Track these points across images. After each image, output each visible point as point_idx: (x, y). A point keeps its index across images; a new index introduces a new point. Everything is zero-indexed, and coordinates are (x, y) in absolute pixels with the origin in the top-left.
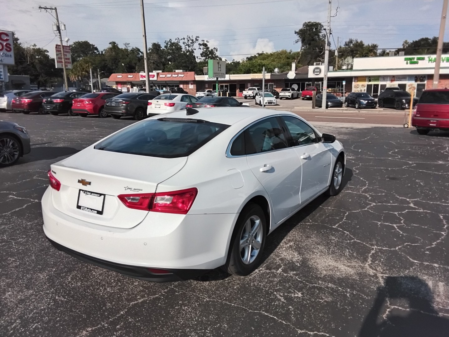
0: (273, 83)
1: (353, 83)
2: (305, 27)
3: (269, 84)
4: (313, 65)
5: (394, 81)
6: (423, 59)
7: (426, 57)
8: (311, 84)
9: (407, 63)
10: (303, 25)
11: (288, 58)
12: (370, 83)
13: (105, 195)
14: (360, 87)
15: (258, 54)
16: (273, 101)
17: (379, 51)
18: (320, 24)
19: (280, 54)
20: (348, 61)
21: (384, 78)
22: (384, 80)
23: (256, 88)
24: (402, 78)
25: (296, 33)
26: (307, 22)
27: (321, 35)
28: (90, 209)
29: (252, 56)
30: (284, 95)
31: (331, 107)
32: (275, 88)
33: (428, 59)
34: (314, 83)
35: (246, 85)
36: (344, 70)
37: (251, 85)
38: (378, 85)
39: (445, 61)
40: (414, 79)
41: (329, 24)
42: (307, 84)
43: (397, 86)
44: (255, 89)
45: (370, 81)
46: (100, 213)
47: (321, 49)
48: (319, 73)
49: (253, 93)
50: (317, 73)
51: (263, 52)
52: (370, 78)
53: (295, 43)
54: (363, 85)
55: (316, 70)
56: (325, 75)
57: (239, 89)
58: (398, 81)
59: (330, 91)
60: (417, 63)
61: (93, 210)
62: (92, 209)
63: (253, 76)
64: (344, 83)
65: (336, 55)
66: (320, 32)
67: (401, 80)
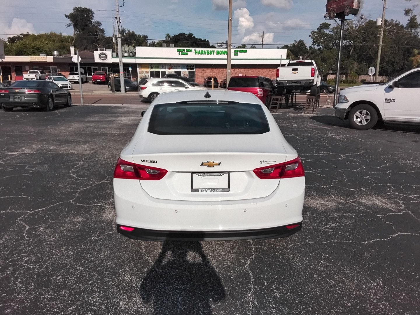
0: (56, 67)
1: (138, 69)
2: (75, 12)
3: (51, 67)
4: (97, 50)
5: (171, 68)
6: (191, 51)
7: (193, 49)
8: (97, 69)
9: (179, 54)
10: (74, 10)
11: (62, 42)
12: (152, 70)
13: (229, 172)
14: (144, 73)
15: (22, 34)
16: (69, 85)
17: (150, 42)
18: (91, 11)
19: (49, 36)
20: (125, 49)
21: (163, 65)
22: (163, 68)
23: (39, 71)
24: (177, 66)
25: (66, 16)
26: (77, 7)
27: (94, 22)
28: (212, 189)
29: (14, 37)
30: (73, 78)
31: (129, 91)
32: (58, 71)
33: (194, 51)
34: (101, 68)
35: (23, 68)
36: (126, 56)
37: (29, 67)
38: (159, 72)
39: (206, 54)
40: (186, 67)
41: (118, 12)
42: (93, 69)
43: (174, 73)
44: (37, 72)
45: (152, 68)
47: (95, 35)
48: (105, 59)
49: (36, 76)
50: (103, 59)
51: (28, 33)
52: (152, 65)
53: (67, 26)
54: (146, 72)
55: (101, 55)
56: (121, 61)
57: (15, 72)
58: (174, 68)
59: (117, 76)
60: (187, 54)
61: (217, 189)
62: (214, 189)
63: (31, 59)
64: (130, 69)
65: (114, 42)
66: (92, 19)
67: (176, 68)
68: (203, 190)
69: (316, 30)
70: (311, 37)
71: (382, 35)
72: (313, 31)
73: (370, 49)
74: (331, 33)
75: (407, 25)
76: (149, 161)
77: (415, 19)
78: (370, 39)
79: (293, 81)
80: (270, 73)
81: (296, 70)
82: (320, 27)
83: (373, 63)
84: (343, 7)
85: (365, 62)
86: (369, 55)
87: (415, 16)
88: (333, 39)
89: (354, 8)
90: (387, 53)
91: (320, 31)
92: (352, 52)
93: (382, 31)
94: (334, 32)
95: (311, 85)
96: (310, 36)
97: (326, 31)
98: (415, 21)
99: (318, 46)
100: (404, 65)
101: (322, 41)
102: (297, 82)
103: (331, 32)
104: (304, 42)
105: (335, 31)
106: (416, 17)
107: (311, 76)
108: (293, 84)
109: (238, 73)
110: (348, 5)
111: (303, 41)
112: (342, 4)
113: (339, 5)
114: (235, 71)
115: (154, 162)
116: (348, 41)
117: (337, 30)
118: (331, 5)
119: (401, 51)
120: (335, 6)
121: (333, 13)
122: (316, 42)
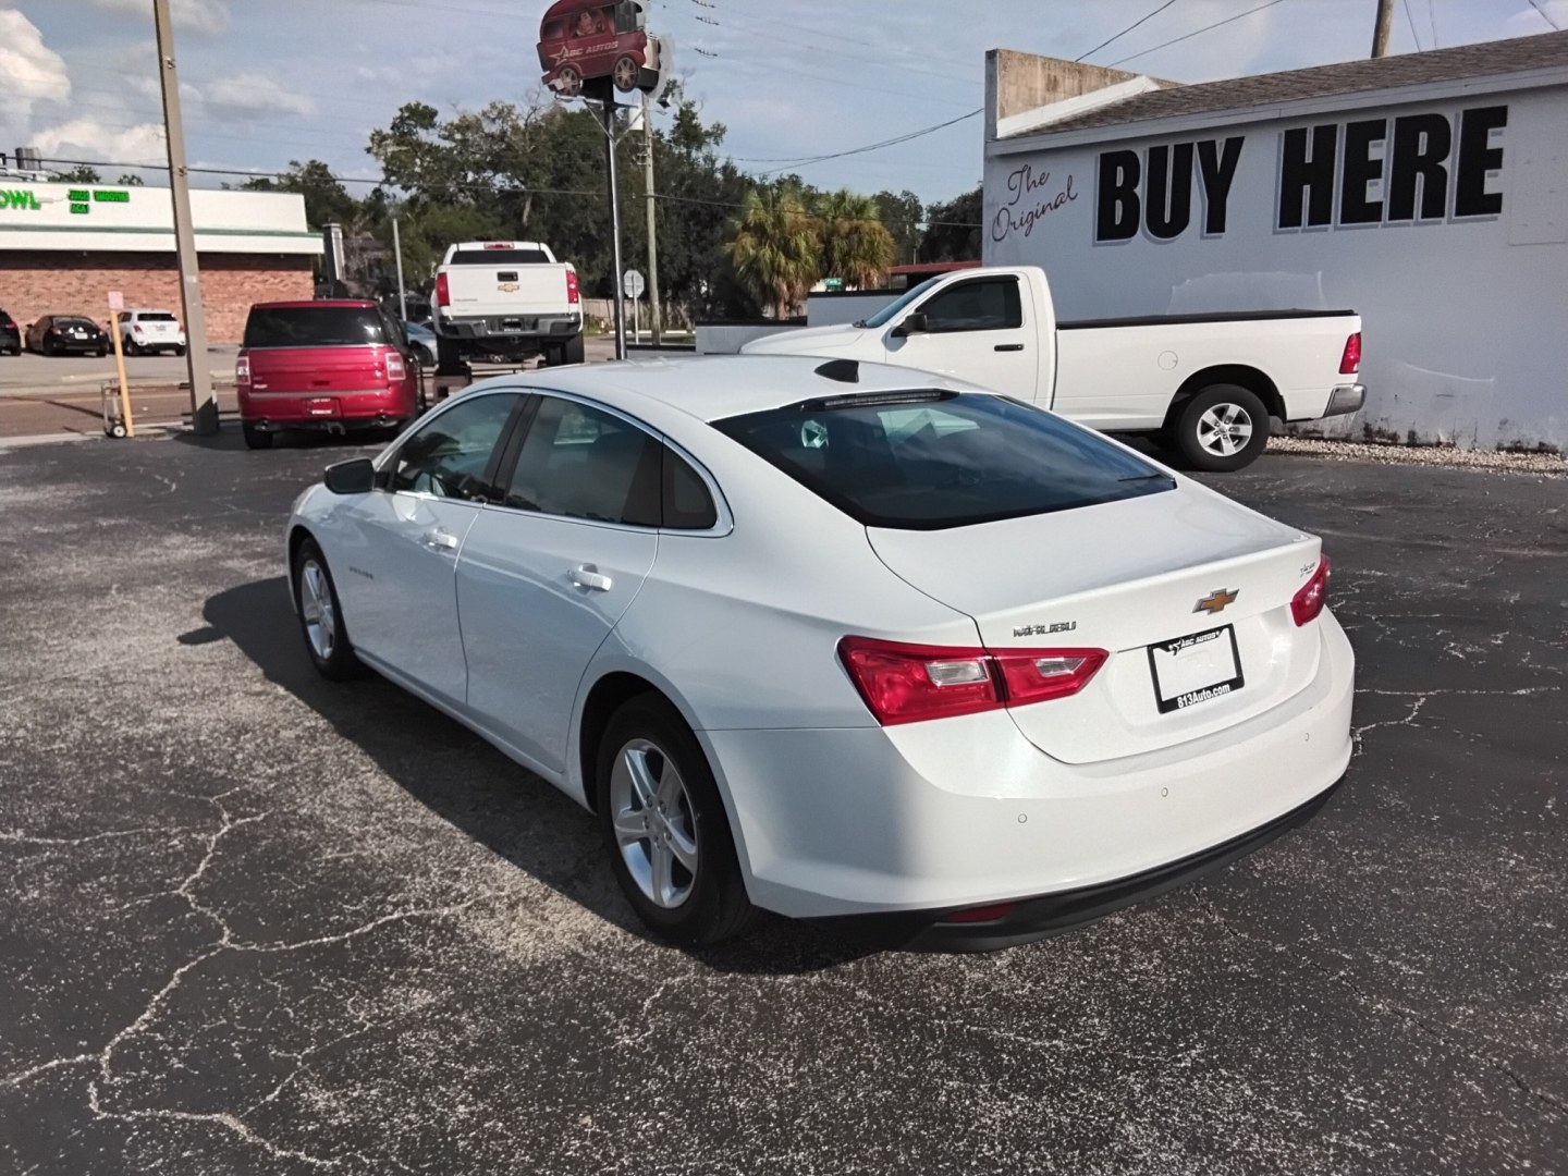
13: (1230, 627)
28: (1206, 689)
46: (1237, 683)
61: (1217, 686)
62: (1210, 688)
68: (1188, 698)
69: (387, 130)
70: (376, 154)
71: (650, 161)
72: (378, 133)
73: (584, 208)
74: (448, 144)
75: (673, 132)
76: (1047, 629)
77: (693, 116)
78: (581, 173)
79: (508, 320)
80: (247, 287)
81: (511, 277)
82: (401, 118)
83: (601, 255)
84: (608, 59)
85: (576, 254)
86: (584, 230)
87: (692, 105)
88: (457, 168)
89: (645, 66)
90: (635, 225)
91: (403, 134)
92: (529, 216)
93: (650, 150)
94: (454, 140)
95: (571, 332)
96: (369, 150)
97: (426, 136)
98: (694, 122)
99: (406, 188)
100: (691, 263)
101: (417, 169)
102: (520, 321)
103: (445, 138)
104: (330, 170)
105: (458, 136)
106: (694, 110)
107: (571, 301)
108: (508, 331)
109: (101, 288)
110: (623, 56)
111: (325, 166)
112: (599, 47)
113: (589, 50)
114: (88, 282)
115: (1065, 627)
116: (508, 177)
117: (463, 134)
118: (561, 46)
119: (674, 218)
120: (575, 53)
121: (573, 78)
122: (394, 173)
